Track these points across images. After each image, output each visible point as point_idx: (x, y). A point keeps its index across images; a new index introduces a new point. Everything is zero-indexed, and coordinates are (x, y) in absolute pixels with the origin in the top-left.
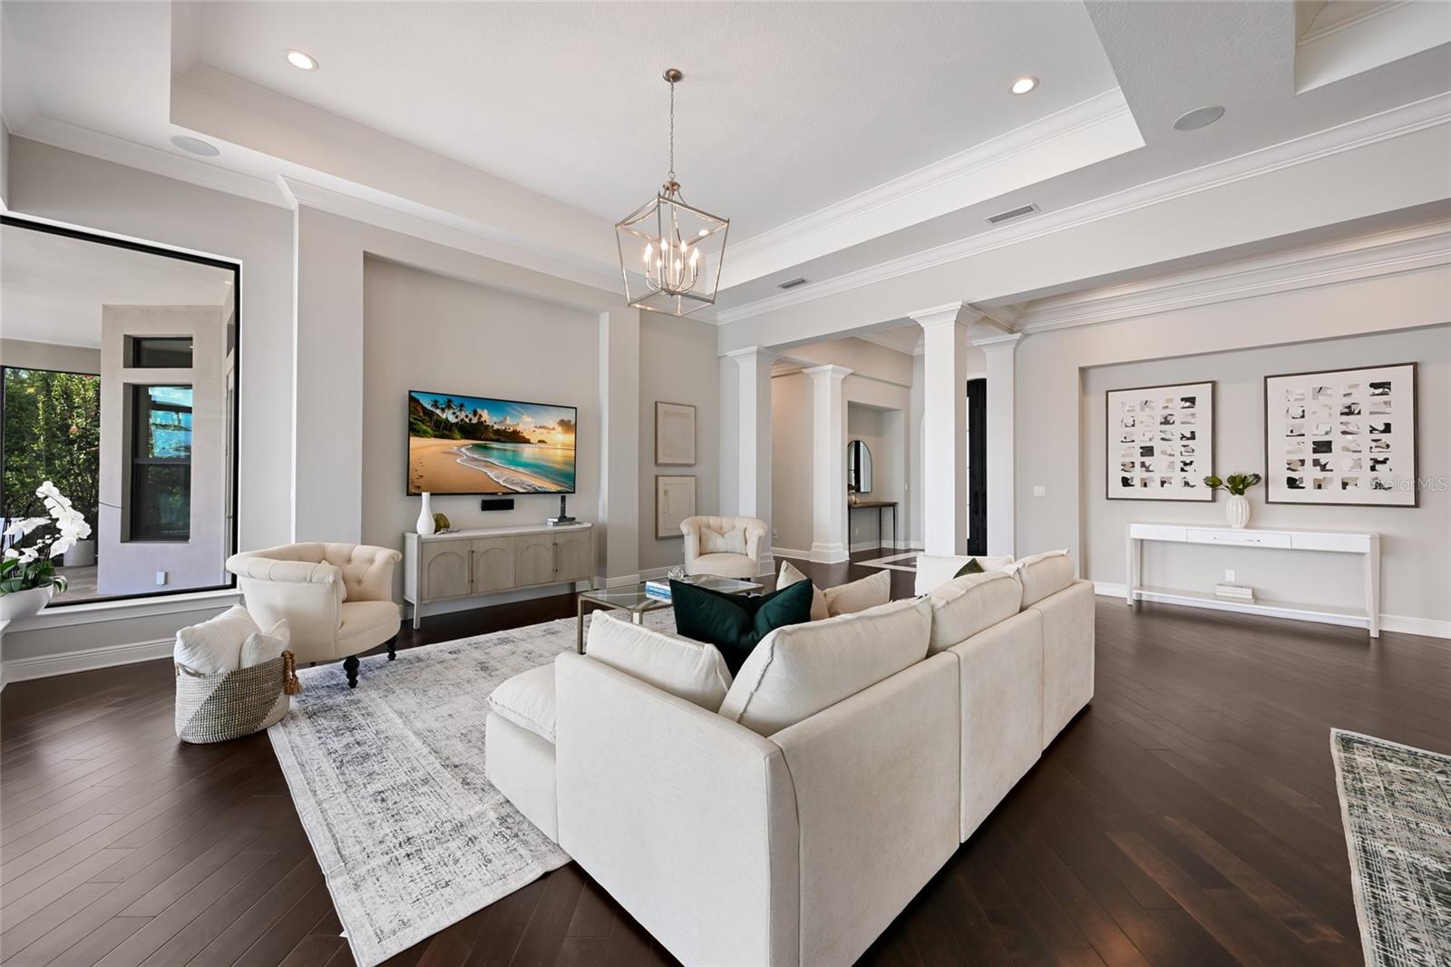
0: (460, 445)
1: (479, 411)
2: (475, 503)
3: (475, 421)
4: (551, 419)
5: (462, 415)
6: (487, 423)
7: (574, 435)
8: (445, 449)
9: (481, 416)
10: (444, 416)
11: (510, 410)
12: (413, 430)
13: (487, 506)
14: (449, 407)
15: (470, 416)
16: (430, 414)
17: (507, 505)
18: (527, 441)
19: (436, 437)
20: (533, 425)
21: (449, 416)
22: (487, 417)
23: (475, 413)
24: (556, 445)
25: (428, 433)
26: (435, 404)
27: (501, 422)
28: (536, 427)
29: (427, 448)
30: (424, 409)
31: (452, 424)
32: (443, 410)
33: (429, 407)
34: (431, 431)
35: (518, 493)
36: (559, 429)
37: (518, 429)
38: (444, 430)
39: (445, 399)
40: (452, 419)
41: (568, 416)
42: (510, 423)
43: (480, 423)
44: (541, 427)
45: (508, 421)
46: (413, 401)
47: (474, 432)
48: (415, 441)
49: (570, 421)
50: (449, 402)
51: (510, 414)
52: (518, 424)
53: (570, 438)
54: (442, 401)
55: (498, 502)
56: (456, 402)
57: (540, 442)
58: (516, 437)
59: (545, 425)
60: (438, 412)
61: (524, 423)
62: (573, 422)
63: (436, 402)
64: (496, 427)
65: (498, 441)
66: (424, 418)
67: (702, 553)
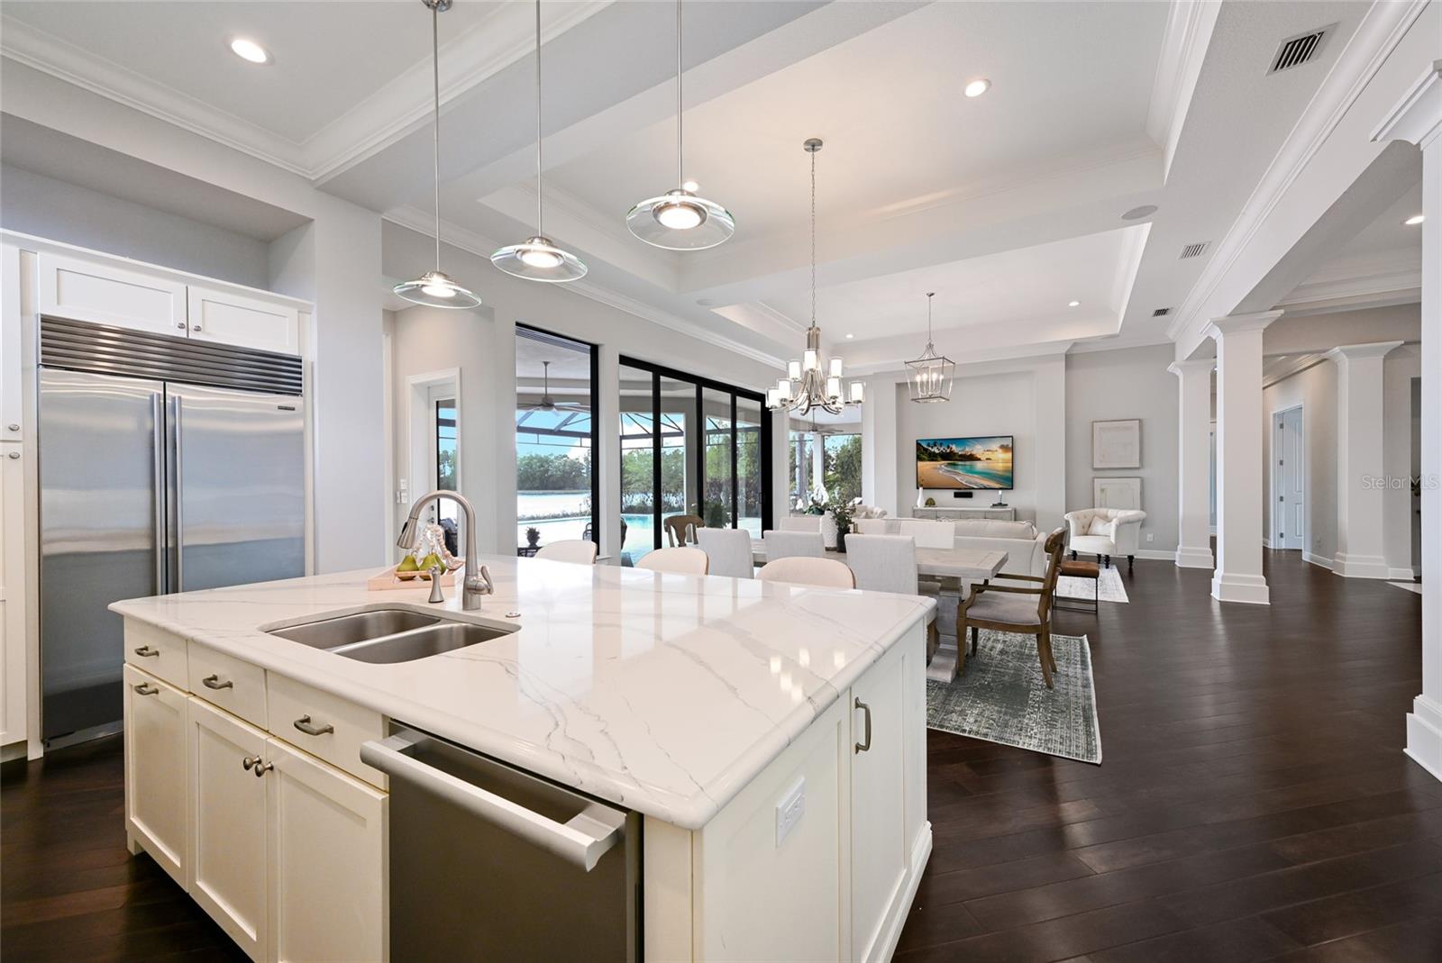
0: (941, 464)
2: (951, 493)
3: (948, 451)
4: (995, 446)
5: (942, 449)
6: (955, 451)
7: (1011, 454)
8: (934, 466)
9: (951, 448)
10: (933, 450)
11: (968, 443)
12: (919, 458)
13: (957, 495)
14: (935, 445)
15: (946, 449)
16: (926, 450)
17: (969, 495)
18: (979, 459)
19: (929, 460)
20: (982, 450)
21: (935, 450)
22: (954, 448)
23: (948, 447)
25: (924, 458)
26: (928, 445)
27: (963, 450)
28: (984, 451)
29: (926, 466)
30: (923, 447)
31: (937, 454)
32: (932, 447)
33: (925, 446)
34: (926, 457)
35: (973, 489)
36: (1000, 451)
37: (973, 453)
38: (933, 457)
39: (933, 441)
40: (937, 451)
41: (1008, 442)
42: (968, 450)
43: (951, 452)
44: (988, 451)
45: (967, 449)
46: (918, 444)
47: (948, 457)
48: (920, 463)
49: (1008, 445)
50: (935, 443)
51: (968, 445)
52: (973, 450)
53: (1009, 455)
54: (931, 443)
55: (963, 493)
56: (938, 442)
57: (987, 459)
58: (972, 458)
59: (992, 449)
60: (930, 448)
61: (977, 450)
62: (1010, 445)
64: (960, 453)
65: (961, 460)
66: (923, 452)
67: (1086, 534)
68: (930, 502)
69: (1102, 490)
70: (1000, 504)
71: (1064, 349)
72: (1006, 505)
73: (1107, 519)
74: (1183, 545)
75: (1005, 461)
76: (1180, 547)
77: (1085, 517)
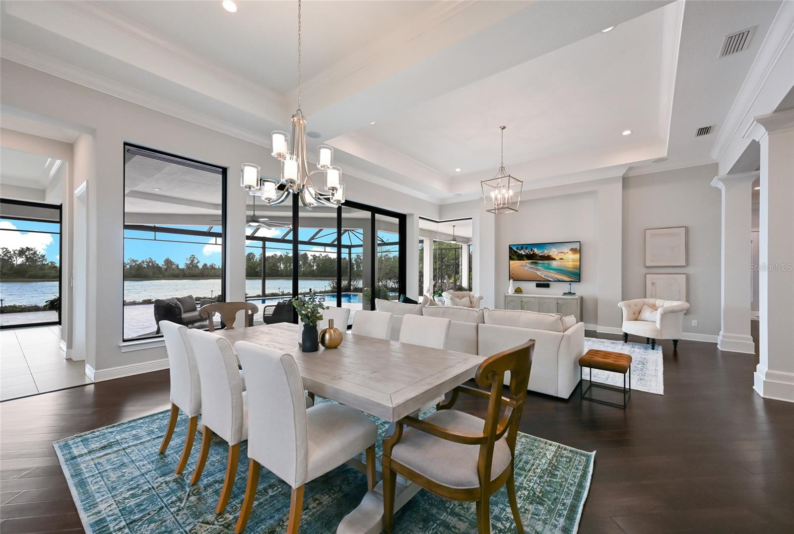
0: (526, 262)
1: (533, 249)
2: (534, 284)
3: (532, 253)
4: (566, 249)
5: (527, 251)
6: (537, 253)
7: (579, 255)
8: (521, 264)
9: (534, 251)
10: (520, 253)
11: (546, 247)
12: (511, 258)
13: (538, 286)
14: (522, 249)
15: (530, 251)
16: (516, 252)
17: (547, 286)
18: (554, 259)
19: (518, 260)
20: (557, 252)
22: (536, 250)
23: (532, 250)
24: (569, 260)
25: (514, 259)
26: (518, 249)
27: (542, 252)
28: (558, 253)
29: (516, 264)
30: (514, 250)
31: (523, 255)
32: (520, 250)
33: (515, 250)
34: (516, 258)
36: (571, 252)
37: (550, 254)
38: (520, 257)
39: (521, 246)
40: (523, 253)
41: (577, 246)
42: (546, 252)
43: (534, 254)
44: (561, 253)
45: (545, 252)
46: (510, 248)
47: (531, 257)
48: (511, 262)
49: (576, 248)
50: (522, 247)
51: (545, 248)
52: (550, 253)
53: (577, 256)
54: (520, 247)
55: (543, 284)
56: (525, 246)
57: (560, 259)
58: (549, 258)
59: (564, 251)
60: (518, 251)
61: (553, 252)
62: (578, 249)
63: (518, 248)
64: (540, 254)
65: (541, 260)
66: (514, 254)
67: (636, 320)
68: (518, 291)
69: (653, 284)
70: (570, 293)
71: (621, 173)
72: (575, 294)
73: (654, 308)
74: (725, 332)
75: (574, 261)
76: (721, 333)
77: (636, 305)
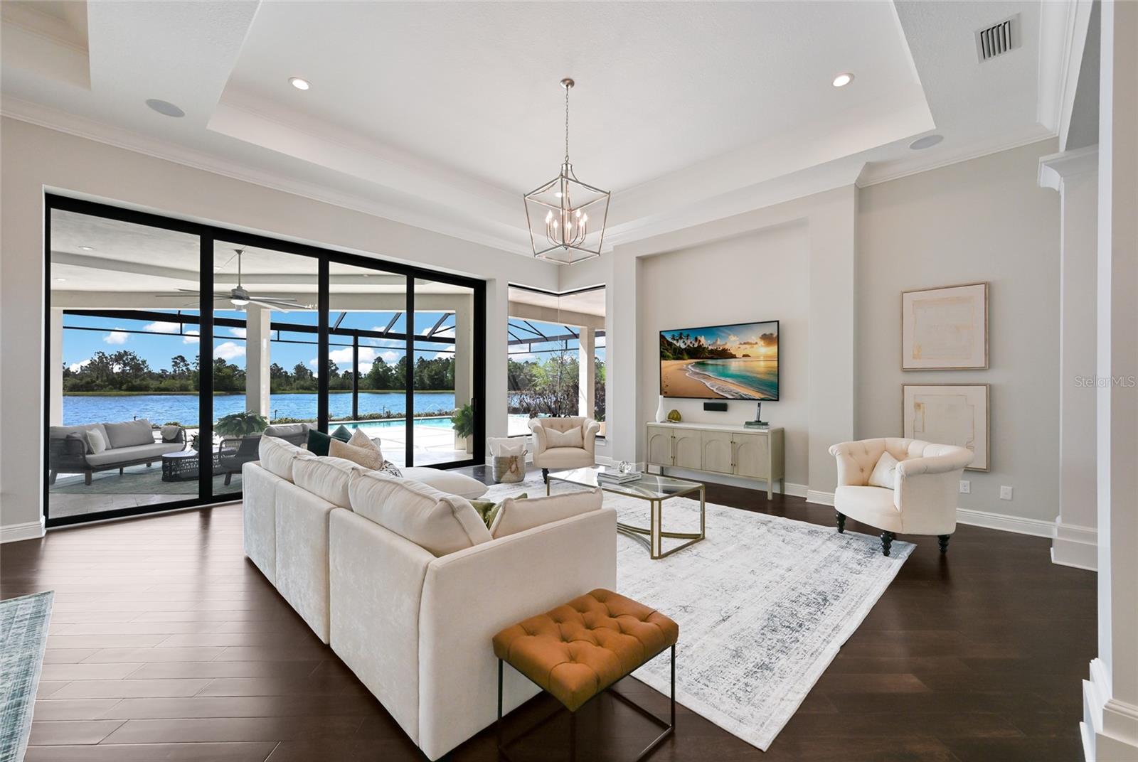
0: (688, 363)
1: (699, 338)
2: (700, 404)
3: (696, 345)
4: (754, 336)
5: (688, 342)
6: (705, 346)
7: (776, 347)
8: (679, 367)
9: (700, 341)
10: (678, 345)
11: (720, 333)
12: (663, 357)
13: (708, 407)
14: (681, 338)
15: (693, 342)
16: (670, 344)
17: (723, 408)
18: (734, 357)
19: (674, 359)
20: (738, 343)
21: (681, 344)
22: (704, 341)
23: (696, 339)
24: (758, 357)
25: (668, 357)
26: (673, 339)
27: (714, 343)
28: (741, 344)
29: (671, 365)
30: (668, 341)
31: (683, 349)
32: (677, 340)
33: (670, 340)
34: (670, 355)
35: (727, 398)
36: (761, 343)
37: (726, 347)
38: (678, 354)
39: (679, 332)
40: (683, 346)
41: (772, 330)
42: (720, 343)
43: (700, 346)
44: (745, 343)
45: (718, 343)
46: (662, 337)
47: (696, 353)
48: (664, 362)
49: (772, 334)
50: (682, 334)
51: (719, 336)
52: (726, 343)
53: (773, 350)
54: (677, 334)
55: (717, 406)
56: (685, 334)
57: (744, 356)
58: (724, 354)
59: (750, 341)
60: (675, 342)
61: (732, 343)
62: (775, 335)
63: (674, 336)
64: (710, 348)
65: (712, 358)
66: (669, 349)
67: (865, 484)
68: (675, 417)
69: (918, 406)
70: (758, 423)
71: (851, 177)
72: (766, 424)
75: (767, 359)
76: (1059, 519)
77: (867, 452)
